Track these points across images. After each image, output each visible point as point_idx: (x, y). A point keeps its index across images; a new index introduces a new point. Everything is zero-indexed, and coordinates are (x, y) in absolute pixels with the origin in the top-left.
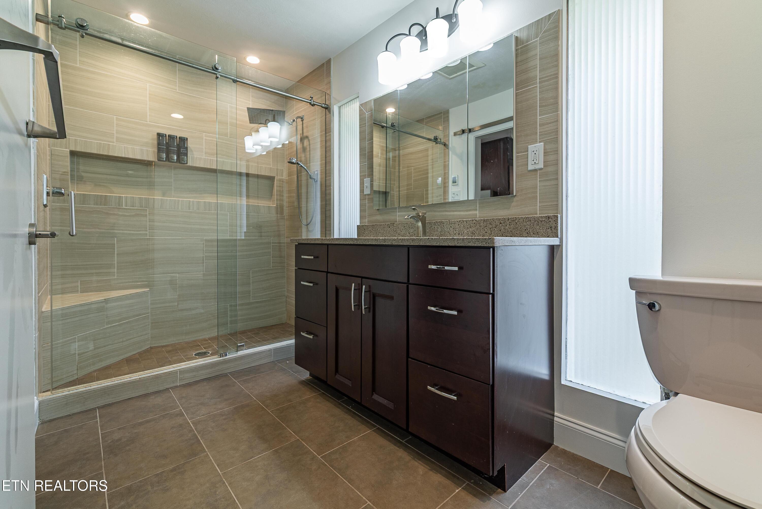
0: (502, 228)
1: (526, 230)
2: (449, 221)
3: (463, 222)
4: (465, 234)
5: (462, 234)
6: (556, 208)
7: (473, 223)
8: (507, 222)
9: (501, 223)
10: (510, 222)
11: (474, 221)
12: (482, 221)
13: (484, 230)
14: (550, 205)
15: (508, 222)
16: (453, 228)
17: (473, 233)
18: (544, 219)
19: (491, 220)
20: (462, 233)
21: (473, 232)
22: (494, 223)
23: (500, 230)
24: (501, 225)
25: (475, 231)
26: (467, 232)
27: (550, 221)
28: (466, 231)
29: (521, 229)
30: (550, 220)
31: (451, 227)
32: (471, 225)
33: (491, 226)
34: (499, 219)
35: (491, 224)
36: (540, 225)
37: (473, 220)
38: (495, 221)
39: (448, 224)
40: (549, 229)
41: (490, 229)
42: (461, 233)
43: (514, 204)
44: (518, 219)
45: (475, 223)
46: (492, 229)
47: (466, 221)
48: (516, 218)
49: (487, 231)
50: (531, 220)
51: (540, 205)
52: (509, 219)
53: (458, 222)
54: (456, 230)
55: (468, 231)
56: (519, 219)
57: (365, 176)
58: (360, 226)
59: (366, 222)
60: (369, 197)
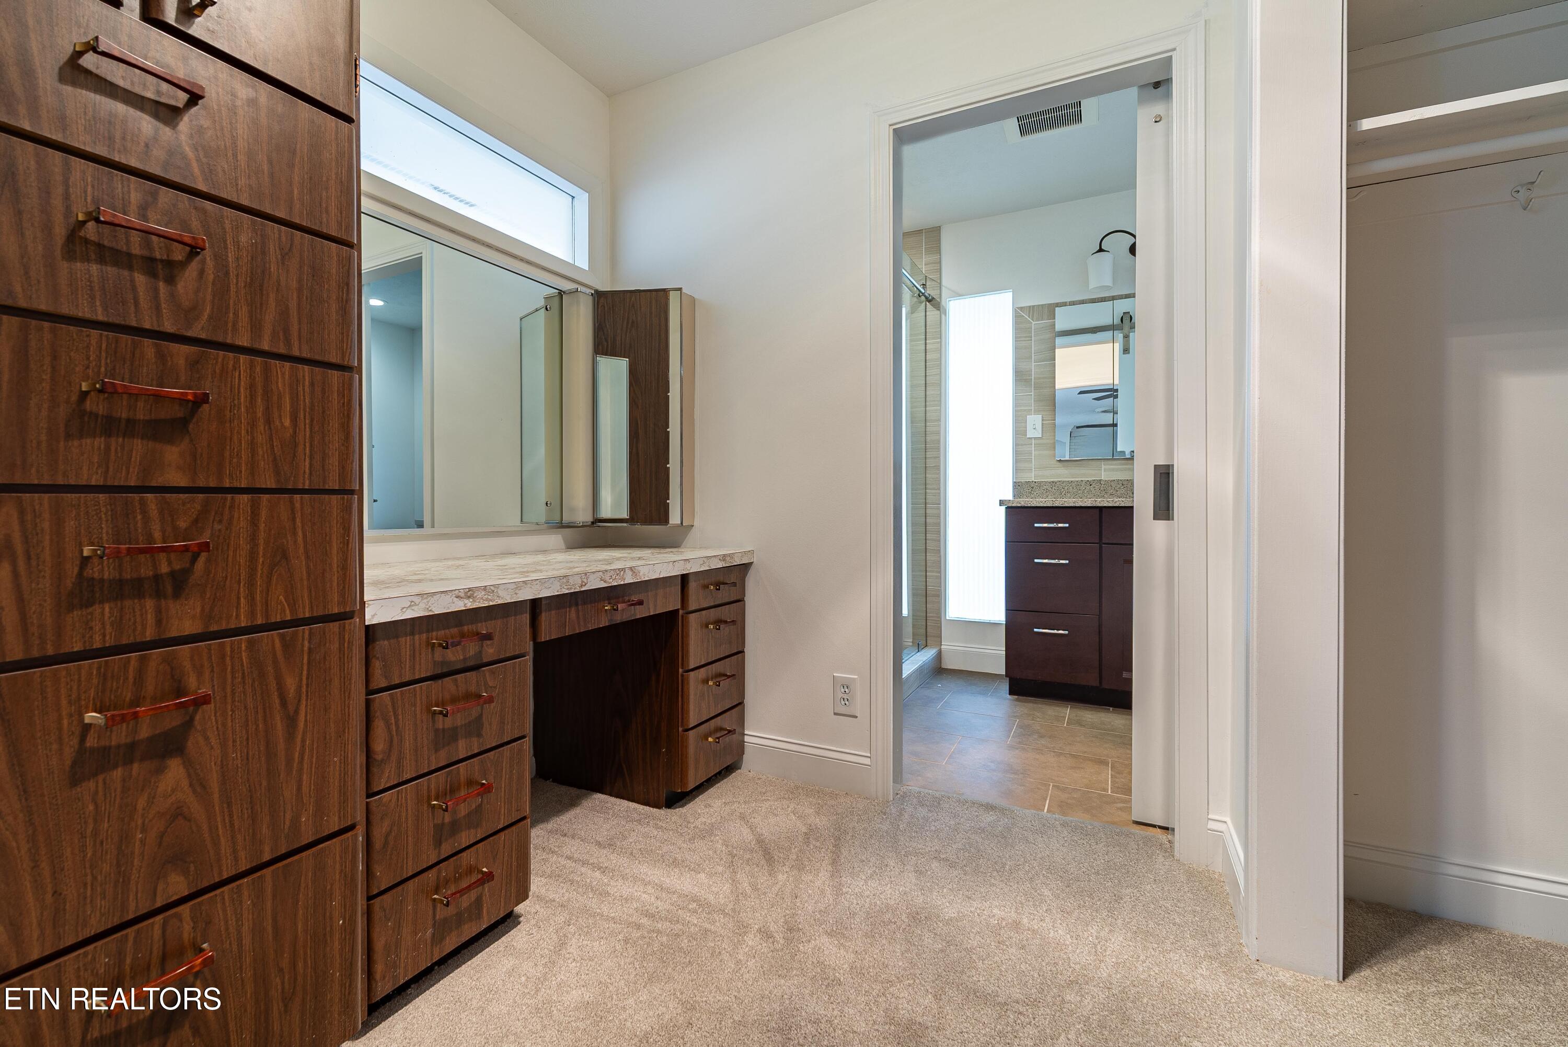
57: (1029, 412)
58: (1021, 482)
59: (1031, 477)
60: (1037, 442)
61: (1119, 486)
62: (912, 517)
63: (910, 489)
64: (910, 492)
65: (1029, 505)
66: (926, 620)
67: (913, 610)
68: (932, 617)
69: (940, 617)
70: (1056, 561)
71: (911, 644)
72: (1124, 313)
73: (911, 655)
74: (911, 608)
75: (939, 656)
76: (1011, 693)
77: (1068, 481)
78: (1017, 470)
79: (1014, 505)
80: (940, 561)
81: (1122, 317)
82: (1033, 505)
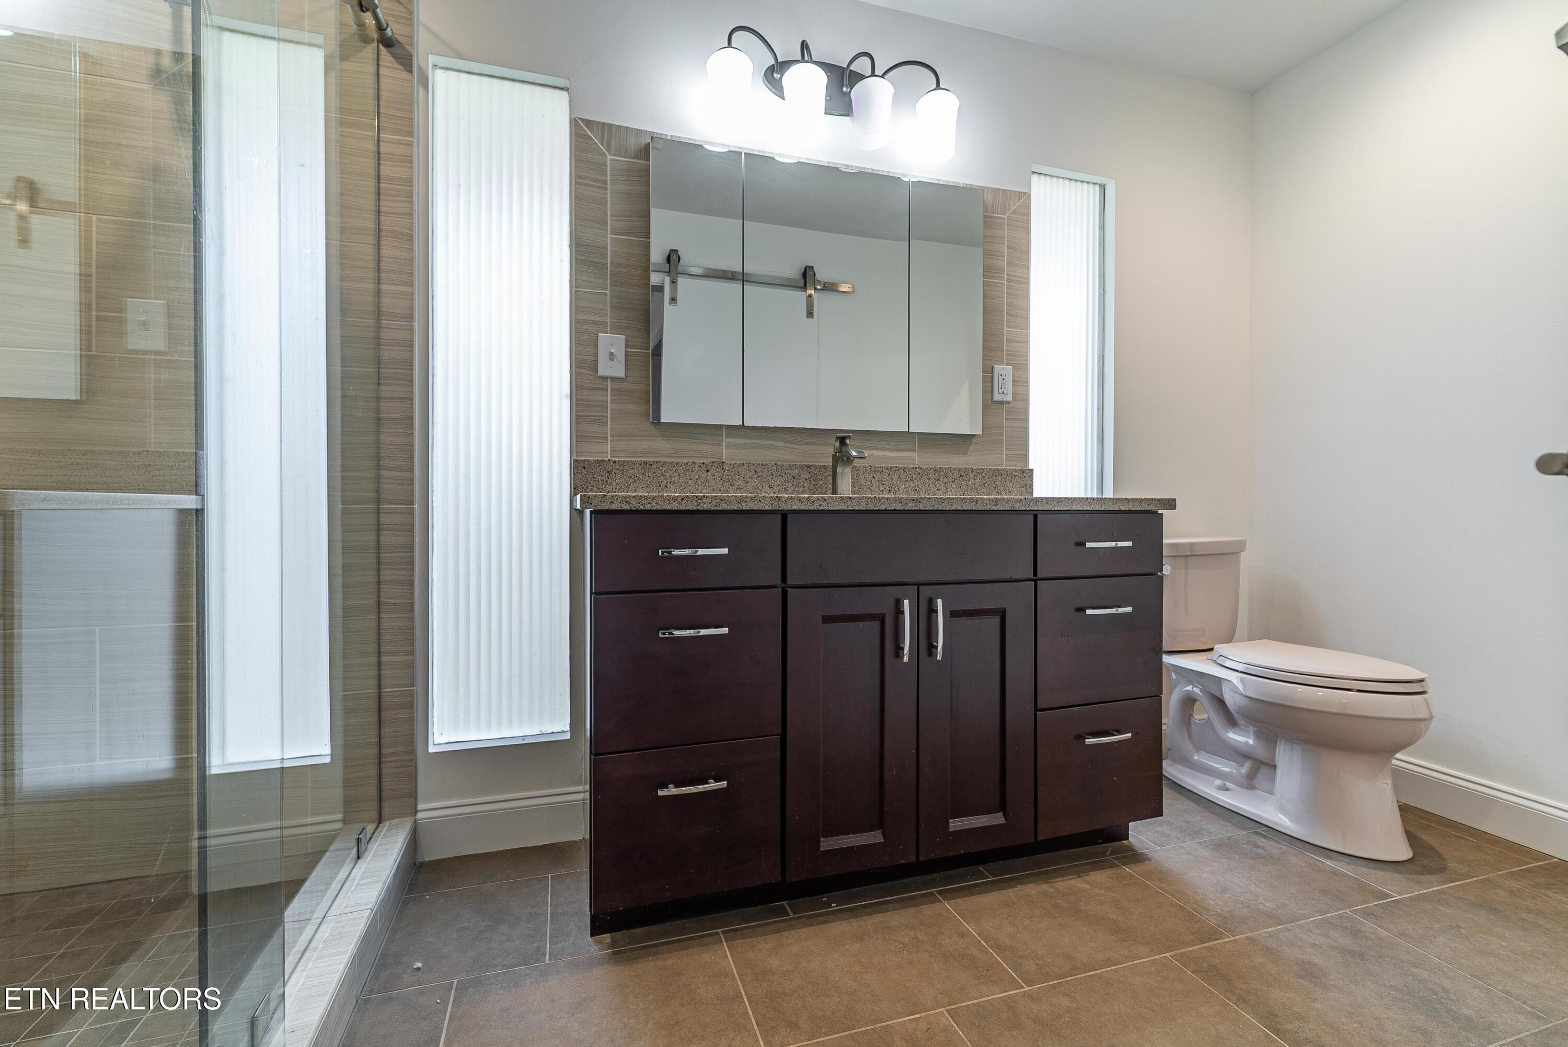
0: (964, 483)
1: (995, 488)
2: (870, 466)
3: (898, 470)
4: (901, 492)
5: (895, 492)
6: (1025, 459)
7: (917, 473)
8: (970, 474)
9: (961, 476)
10: (975, 475)
11: (918, 469)
12: (932, 471)
13: (935, 486)
14: (1018, 455)
15: (972, 475)
16: (878, 481)
17: (916, 490)
18: (1018, 474)
19: (947, 469)
20: (896, 489)
21: (916, 488)
22: (952, 475)
23: (961, 487)
24: (961, 478)
25: (920, 487)
26: (906, 488)
27: (1025, 477)
28: (903, 487)
29: (989, 487)
30: (1025, 475)
31: (874, 477)
32: (912, 477)
33: (946, 480)
34: (959, 470)
35: (947, 477)
36: (1013, 481)
37: (916, 468)
38: (952, 471)
39: (867, 472)
40: (1023, 487)
41: (945, 484)
42: (893, 490)
43: (972, 447)
44: (985, 471)
45: (919, 474)
46: (947, 485)
47: (904, 469)
48: (982, 469)
49: (940, 488)
50: (1003, 473)
51: (1007, 453)
52: (973, 471)
53: (887, 469)
54: (883, 484)
55: (906, 486)
56: (988, 472)
57: (602, 327)
58: (589, 461)
59: (606, 451)
60: (617, 385)
61: (750, 474)
62: (343, 531)
63: (339, 469)
64: (339, 474)
65: (648, 507)
66: (380, 763)
67: (346, 747)
68: (393, 754)
69: (413, 752)
70: (703, 632)
71: (339, 825)
72: (672, 250)
73: (335, 886)
74: (340, 742)
75: (413, 844)
76: (597, 929)
77: (671, 463)
78: (578, 437)
79: (614, 507)
80: (412, 630)
81: (669, 255)
82: (658, 507)
